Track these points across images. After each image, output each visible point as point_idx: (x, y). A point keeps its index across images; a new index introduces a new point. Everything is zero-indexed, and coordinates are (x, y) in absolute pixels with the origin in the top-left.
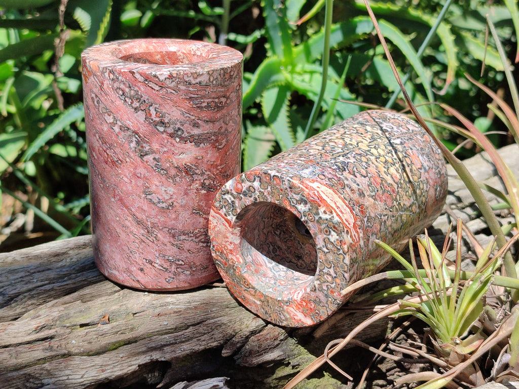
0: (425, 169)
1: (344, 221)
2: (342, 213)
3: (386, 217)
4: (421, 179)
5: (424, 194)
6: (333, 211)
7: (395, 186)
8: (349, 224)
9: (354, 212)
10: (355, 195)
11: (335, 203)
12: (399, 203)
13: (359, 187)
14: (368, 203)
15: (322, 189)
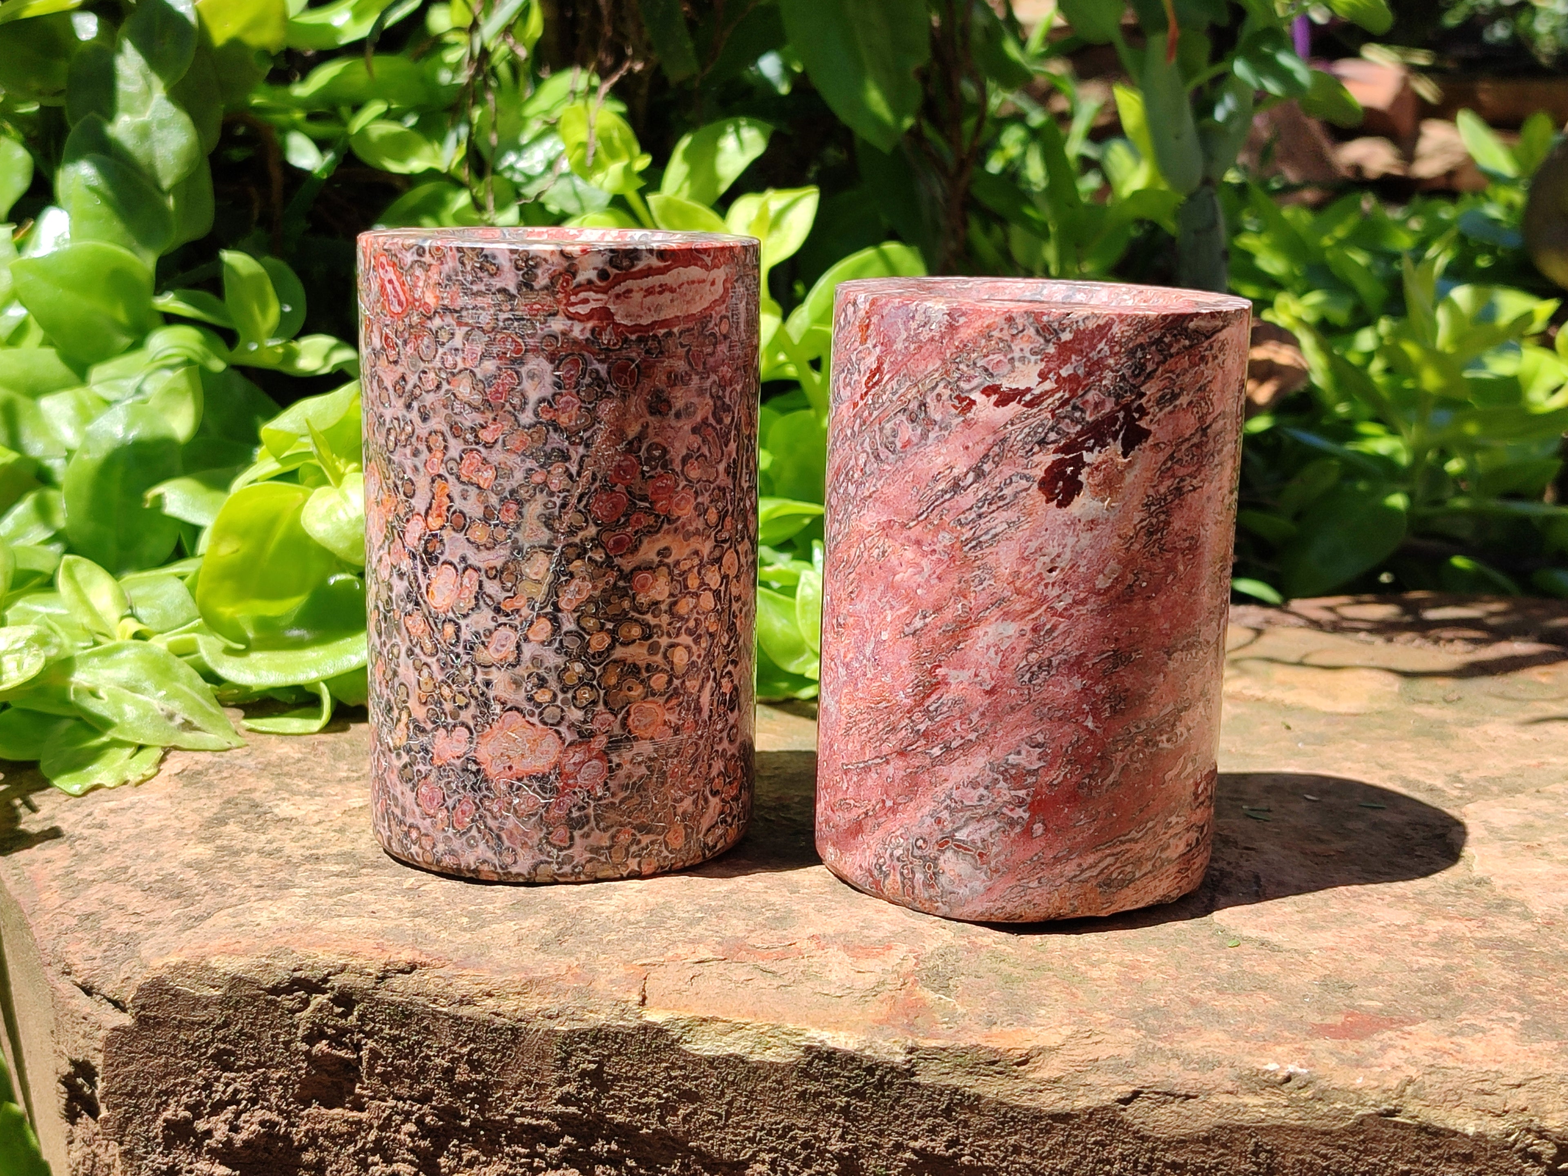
0: (615, 744)
1: (630, 283)
2: (649, 292)
3: (574, 470)
4: (601, 707)
5: (560, 696)
6: (662, 264)
7: (627, 563)
8: (618, 296)
9: (634, 337)
10: (664, 378)
11: (672, 290)
12: (585, 551)
13: (673, 412)
14: (633, 409)
15: (708, 287)
